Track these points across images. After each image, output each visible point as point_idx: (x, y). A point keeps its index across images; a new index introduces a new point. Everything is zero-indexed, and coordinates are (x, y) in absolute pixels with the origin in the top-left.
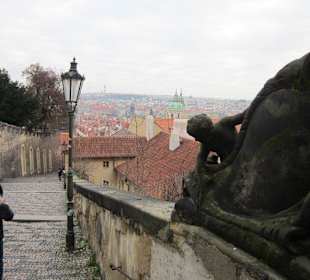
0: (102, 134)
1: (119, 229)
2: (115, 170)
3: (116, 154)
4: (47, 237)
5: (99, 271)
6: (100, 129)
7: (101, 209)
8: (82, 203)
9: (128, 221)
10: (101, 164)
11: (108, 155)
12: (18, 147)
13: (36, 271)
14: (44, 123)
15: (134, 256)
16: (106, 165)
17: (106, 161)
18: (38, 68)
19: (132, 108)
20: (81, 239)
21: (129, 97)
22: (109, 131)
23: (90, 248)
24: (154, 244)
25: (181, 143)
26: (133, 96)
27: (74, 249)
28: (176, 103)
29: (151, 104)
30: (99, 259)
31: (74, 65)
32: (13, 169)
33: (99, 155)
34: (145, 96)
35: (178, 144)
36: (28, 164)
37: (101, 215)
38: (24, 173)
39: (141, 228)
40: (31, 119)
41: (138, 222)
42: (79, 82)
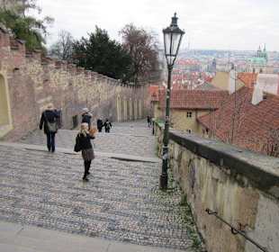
0: (185, 87)
1: (216, 177)
2: (197, 120)
3: (199, 106)
4: (143, 175)
5: (190, 211)
6: (183, 82)
7: (196, 156)
8: (175, 149)
9: (229, 172)
10: (185, 114)
11: (191, 106)
12: (115, 97)
13: (136, 203)
14: (135, 76)
15: (234, 205)
16: (189, 115)
17: (189, 112)
18: (132, 27)
19: (214, 64)
20: (173, 180)
21: (211, 53)
22: (191, 85)
23: (181, 189)
24: (262, 197)
25: (265, 98)
26: (216, 51)
27: (167, 189)
28: (258, 59)
29: (233, 59)
30: (190, 201)
31: (175, 20)
32: (111, 115)
33: (183, 106)
35: (261, 99)
36: (122, 111)
37: (196, 161)
38: (119, 118)
39: (246, 180)
40: (126, 73)
41: (241, 174)
42: (179, 36)
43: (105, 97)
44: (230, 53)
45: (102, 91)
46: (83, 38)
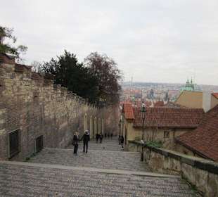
12: (83, 116)
16: (167, 134)
17: (167, 131)
19: (152, 93)
34: (160, 84)
43: (73, 116)
44: (162, 85)
45: (71, 108)
46: (52, 60)
